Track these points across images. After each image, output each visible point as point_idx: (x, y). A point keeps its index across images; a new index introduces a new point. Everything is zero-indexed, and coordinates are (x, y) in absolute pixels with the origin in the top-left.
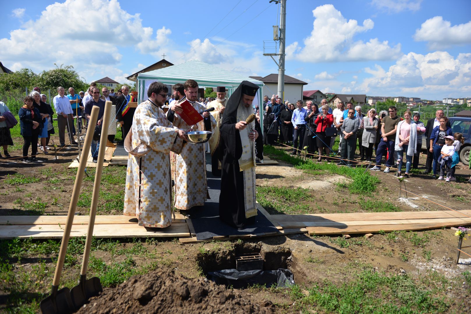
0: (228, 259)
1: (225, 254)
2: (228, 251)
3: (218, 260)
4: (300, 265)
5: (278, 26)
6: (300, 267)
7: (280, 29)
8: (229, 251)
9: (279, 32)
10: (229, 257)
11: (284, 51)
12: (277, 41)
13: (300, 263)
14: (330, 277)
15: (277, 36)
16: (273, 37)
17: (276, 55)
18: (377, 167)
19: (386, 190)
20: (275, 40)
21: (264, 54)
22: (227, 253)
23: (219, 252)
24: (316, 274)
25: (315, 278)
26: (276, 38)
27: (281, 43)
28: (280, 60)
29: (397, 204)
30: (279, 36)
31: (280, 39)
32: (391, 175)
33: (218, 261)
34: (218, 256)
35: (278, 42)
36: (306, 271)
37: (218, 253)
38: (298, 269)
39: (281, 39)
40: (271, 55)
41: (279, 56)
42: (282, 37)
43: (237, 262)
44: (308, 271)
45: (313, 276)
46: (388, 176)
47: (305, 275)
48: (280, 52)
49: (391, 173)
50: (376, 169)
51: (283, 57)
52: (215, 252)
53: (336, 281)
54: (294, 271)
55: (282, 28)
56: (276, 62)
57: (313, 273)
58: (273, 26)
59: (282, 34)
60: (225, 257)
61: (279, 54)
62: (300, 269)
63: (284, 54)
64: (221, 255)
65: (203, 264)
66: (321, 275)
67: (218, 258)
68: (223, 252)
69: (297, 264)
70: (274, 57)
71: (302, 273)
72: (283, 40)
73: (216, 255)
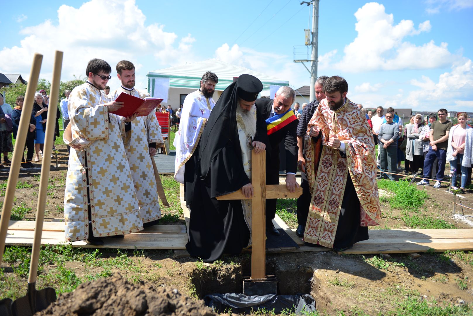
0: (233, 278)
1: (229, 271)
2: (233, 268)
3: (220, 278)
4: (324, 288)
5: (310, 30)
6: (323, 291)
7: (312, 33)
8: (235, 267)
9: (311, 36)
10: (233, 276)
11: (316, 57)
12: (309, 46)
13: (323, 287)
14: (361, 305)
15: (309, 40)
16: (304, 41)
17: (307, 61)
18: (426, 181)
19: (437, 206)
20: (306, 45)
21: (294, 61)
22: (232, 270)
23: (222, 268)
24: (343, 300)
25: (342, 305)
26: (308, 43)
27: (314, 48)
28: (312, 67)
29: (450, 222)
30: (311, 40)
31: (312, 43)
32: (442, 190)
33: (219, 280)
34: (220, 273)
35: (310, 47)
36: (331, 297)
37: (220, 270)
38: (321, 294)
39: (314, 44)
40: (302, 61)
41: (312, 62)
42: (314, 41)
43: (244, 282)
44: (334, 296)
45: (339, 303)
46: (438, 191)
47: (329, 302)
48: (312, 58)
49: (443, 188)
50: (424, 184)
51: (316, 64)
52: (216, 269)
53: (369, 310)
54: (317, 297)
55: (315, 31)
56: (308, 69)
57: (340, 299)
58: (305, 30)
59: (314, 39)
60: (228, 275)
61: (311, 61)
62: (323, 293)
63: (316, 61)
64: (224, 273)
65: (200, 282)
66: (350, 301)
67: (219, 276)
68: (226, 269)
69: (320, 288)
70: (305, 63)
71: (325, 298)
72: (315, 44)
73: (218, 273)
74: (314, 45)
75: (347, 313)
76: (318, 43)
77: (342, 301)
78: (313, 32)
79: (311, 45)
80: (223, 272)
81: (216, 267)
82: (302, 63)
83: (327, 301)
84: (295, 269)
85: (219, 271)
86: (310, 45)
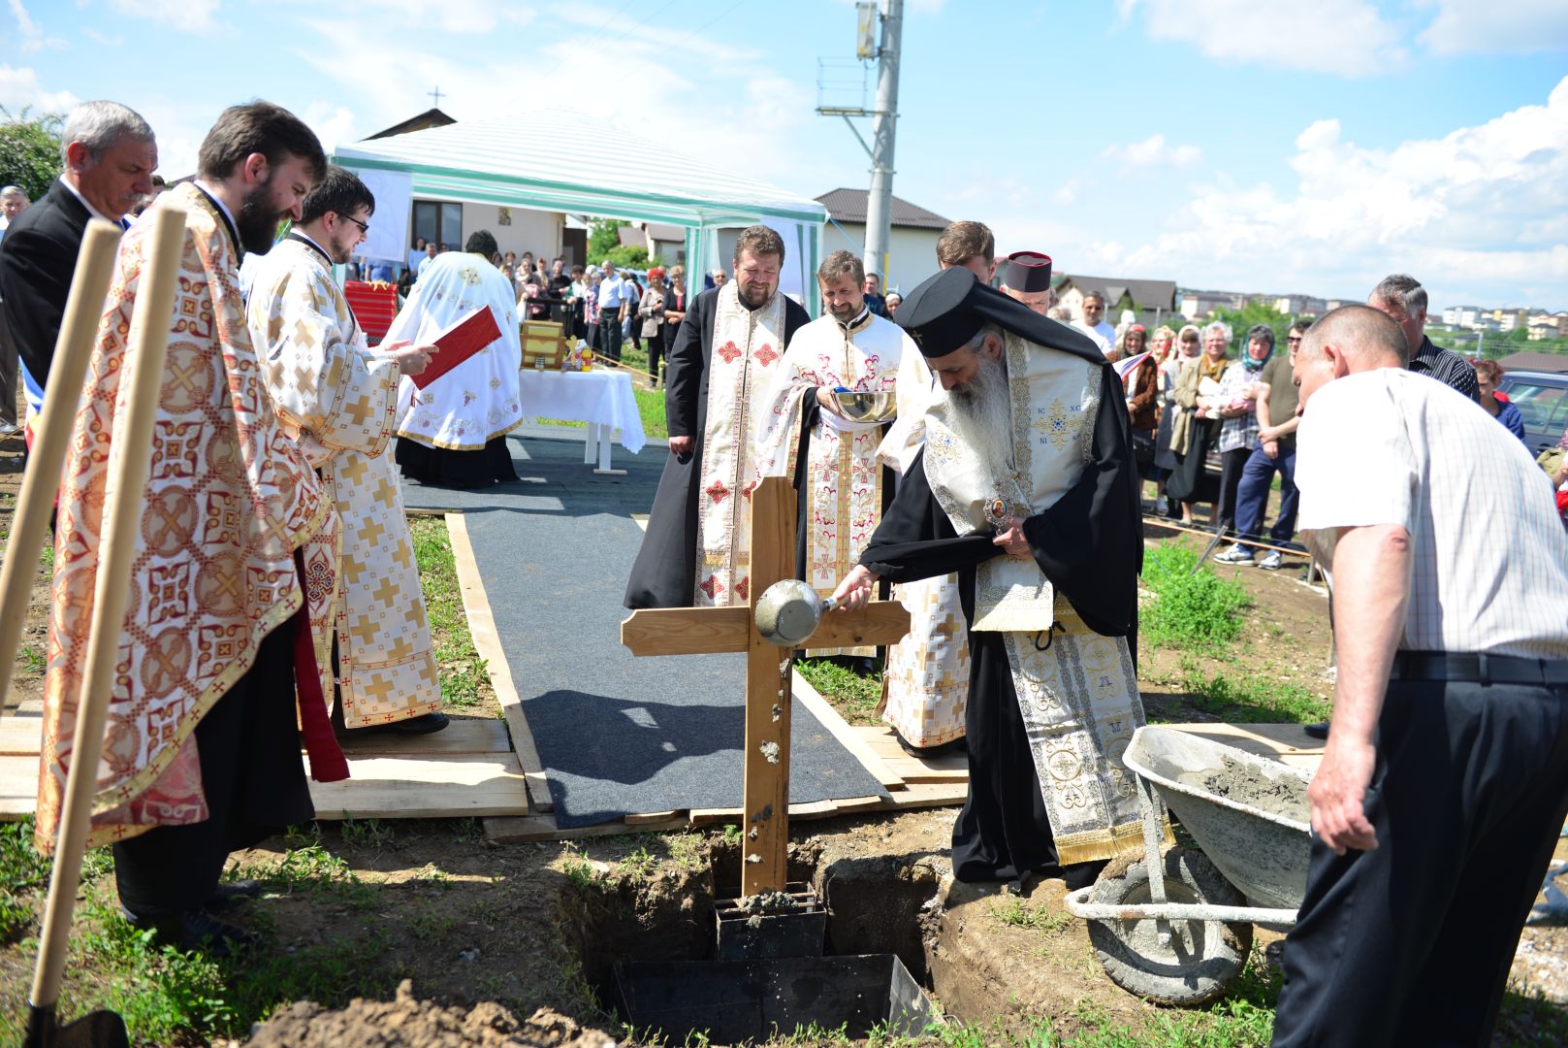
0: (686, 910)
1: (672, 886)
2: (684, 877)
3: (643, 910)
4: (977, 935)
5: (874, 6)
6: (973, 943)
7: (882, 18)
8: (691, 874)
9: (879, 26)
10: (687, 902)
11: (892, 100)
12: (869, 61)
13: (973, 929)
14: (1099, 991)
15: (870, 41)
16: (853, 43)
17: (863, 113)
19: (1279, 634)
20: (862, 56)
21: (819, 110)
22: (682, 882)
23: (649, 879)
24: (1042, 978)
25: (1039, 994)
26: (867, 51)
27: (886, 72)
28: (878, 134)
29: (1322, 691)
30: (878, 43)
31: (881, 52)
32: (1287, 576)
33: (642, 918)
34: (646, 895)
35: (874, 64)
36: (1002, 964)
37: (643, 884)
38: (968, 952)
39: (886, 55)
40: (844, 113)
41: (878, 119)
42: (889, 47)
43: (719, 921)
44: (1010, 961)
45: (1031, 985)
46: (1275, 581)
47: (996, 978)
48: (878, 103)
50: (1237, 559)
51: (891, 125)
52: (632, 880)
53: (1125, 1009)
54: (950, 959)
55: (892, 13)
56: (862, 142)
57: (1032, 973)
58: (858, 4)
59: (890, 38)
60: (670, 901)
61: (874, 113)
62: (974, 951)
63: (893, 114)
64: (656, 893)
65: (583, 928)
66: (1063, 979)
67: (642, 903)
68: (663, 880)
69: (961, 931)
70: (855, 120)
71: (983, 968)
72: (892, 58)
73: (636, 893)
74: (889, 61)
75: (1062, 1022)
76: (899, 53)
77: (1040, 981)
78: (885, 12)
79: (877, 59)
80: (656, 890)
81: (630, 876)
82: (846, 117)
83: (986, 975)
84: (881, 872)
85: (642, 887)
86: (873, 58)
